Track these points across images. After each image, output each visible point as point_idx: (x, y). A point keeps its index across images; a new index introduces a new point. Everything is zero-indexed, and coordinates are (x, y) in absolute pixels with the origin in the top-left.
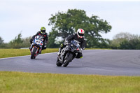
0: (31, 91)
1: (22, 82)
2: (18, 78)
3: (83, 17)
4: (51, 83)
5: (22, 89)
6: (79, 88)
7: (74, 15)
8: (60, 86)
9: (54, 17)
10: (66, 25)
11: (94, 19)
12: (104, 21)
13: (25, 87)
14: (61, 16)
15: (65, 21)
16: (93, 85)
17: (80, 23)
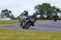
0: (27, 38)
1: (22, 34)
2: (21, 32)
3: (49, 6)
4: (35, 35)
5: (22, 37)
6: (47, 37)
7: (45, 5)
8: (39, 36)
9: (37, 6)
10: (42, 10)
11: (54, 8)
12: (58, 8)
13: (24, 37)
14: (40, 6)
15: (41, 8)
16: (53, 35)
17: (48, 9)
